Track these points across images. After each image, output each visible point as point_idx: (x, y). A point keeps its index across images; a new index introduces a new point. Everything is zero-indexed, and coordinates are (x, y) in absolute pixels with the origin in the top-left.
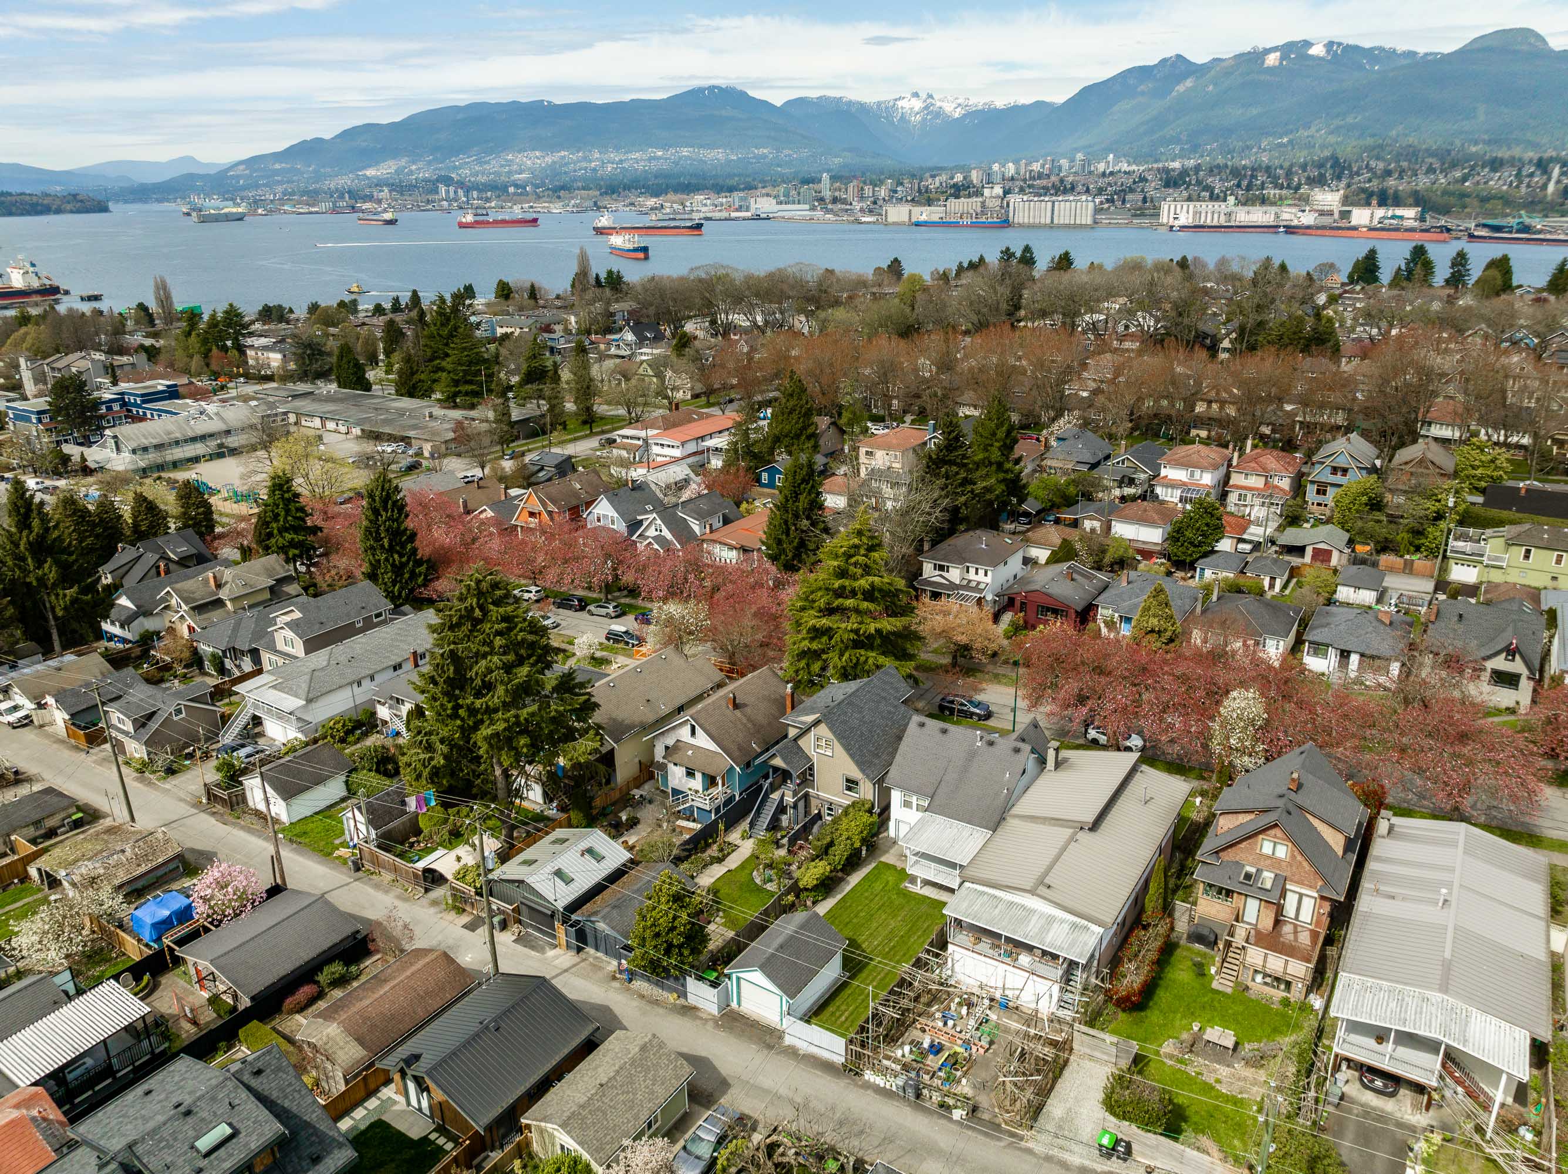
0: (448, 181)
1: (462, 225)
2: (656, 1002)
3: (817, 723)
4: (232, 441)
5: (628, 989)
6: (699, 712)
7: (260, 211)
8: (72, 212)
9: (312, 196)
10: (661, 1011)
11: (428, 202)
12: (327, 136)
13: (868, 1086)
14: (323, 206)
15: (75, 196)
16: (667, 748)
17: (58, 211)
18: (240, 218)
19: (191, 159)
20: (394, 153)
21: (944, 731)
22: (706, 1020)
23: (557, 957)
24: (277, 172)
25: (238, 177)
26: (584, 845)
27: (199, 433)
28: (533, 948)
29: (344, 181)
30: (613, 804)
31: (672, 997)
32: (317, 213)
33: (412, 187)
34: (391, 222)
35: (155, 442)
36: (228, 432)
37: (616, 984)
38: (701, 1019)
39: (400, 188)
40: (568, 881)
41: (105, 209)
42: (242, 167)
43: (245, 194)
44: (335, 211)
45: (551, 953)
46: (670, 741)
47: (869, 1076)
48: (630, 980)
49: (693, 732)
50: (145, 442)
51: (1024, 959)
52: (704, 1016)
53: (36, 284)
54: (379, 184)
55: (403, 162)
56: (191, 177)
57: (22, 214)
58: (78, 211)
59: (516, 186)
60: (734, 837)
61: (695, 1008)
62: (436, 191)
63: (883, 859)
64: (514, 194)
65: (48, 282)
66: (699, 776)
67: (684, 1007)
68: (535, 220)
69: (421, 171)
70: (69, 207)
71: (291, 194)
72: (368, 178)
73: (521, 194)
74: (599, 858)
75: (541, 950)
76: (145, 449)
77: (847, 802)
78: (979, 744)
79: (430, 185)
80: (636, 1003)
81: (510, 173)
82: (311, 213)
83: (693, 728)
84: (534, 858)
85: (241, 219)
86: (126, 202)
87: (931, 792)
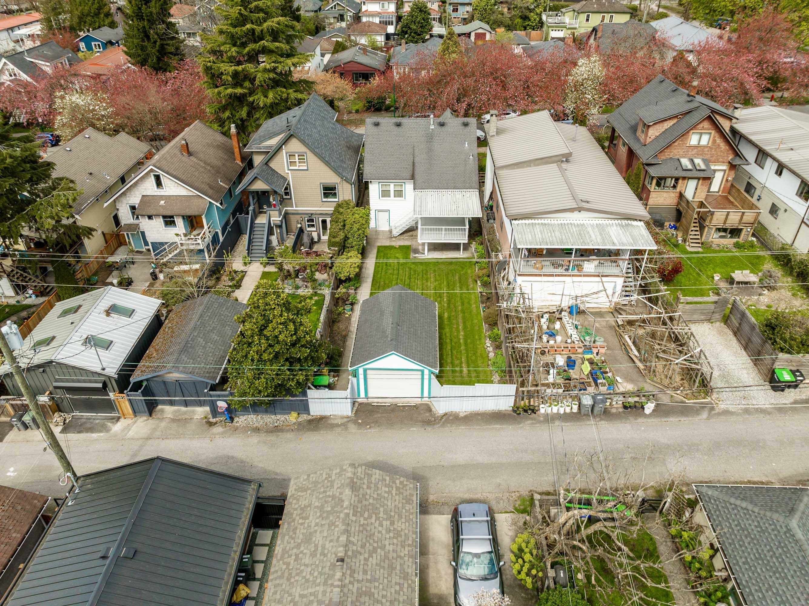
2: (276, 430)
3: (285, 142)
5: (236, 429)
6: (159, 161)
10: (289, 435)
13: (550, 419)
16: (133, 208)
21: (399, 125)
22: (343, 424)
23: (128, 428)
26: (105, 304)
28: (91, 430)
30: (95, 274)
31: (293, 417)
37: (218, 429)
38: (337, 425)
40: (107, 345)
45: (117, 428)
46: (135, 199)
47: (543, 409)
48: (232, 419)
49: (159, 183)
51: (589, 266)
52: (339, 422)
60: (237, 264)
61: (322, 419)
63: (379, 244)
66: (179, 222)
67: (310, 422)
74: (130, 313)
75: (103, 428)
77: (331, 209)
78: (432, 127)
80: (254, 439)
83: (158, 179)
84: (50, 335)
87: (408, 174)
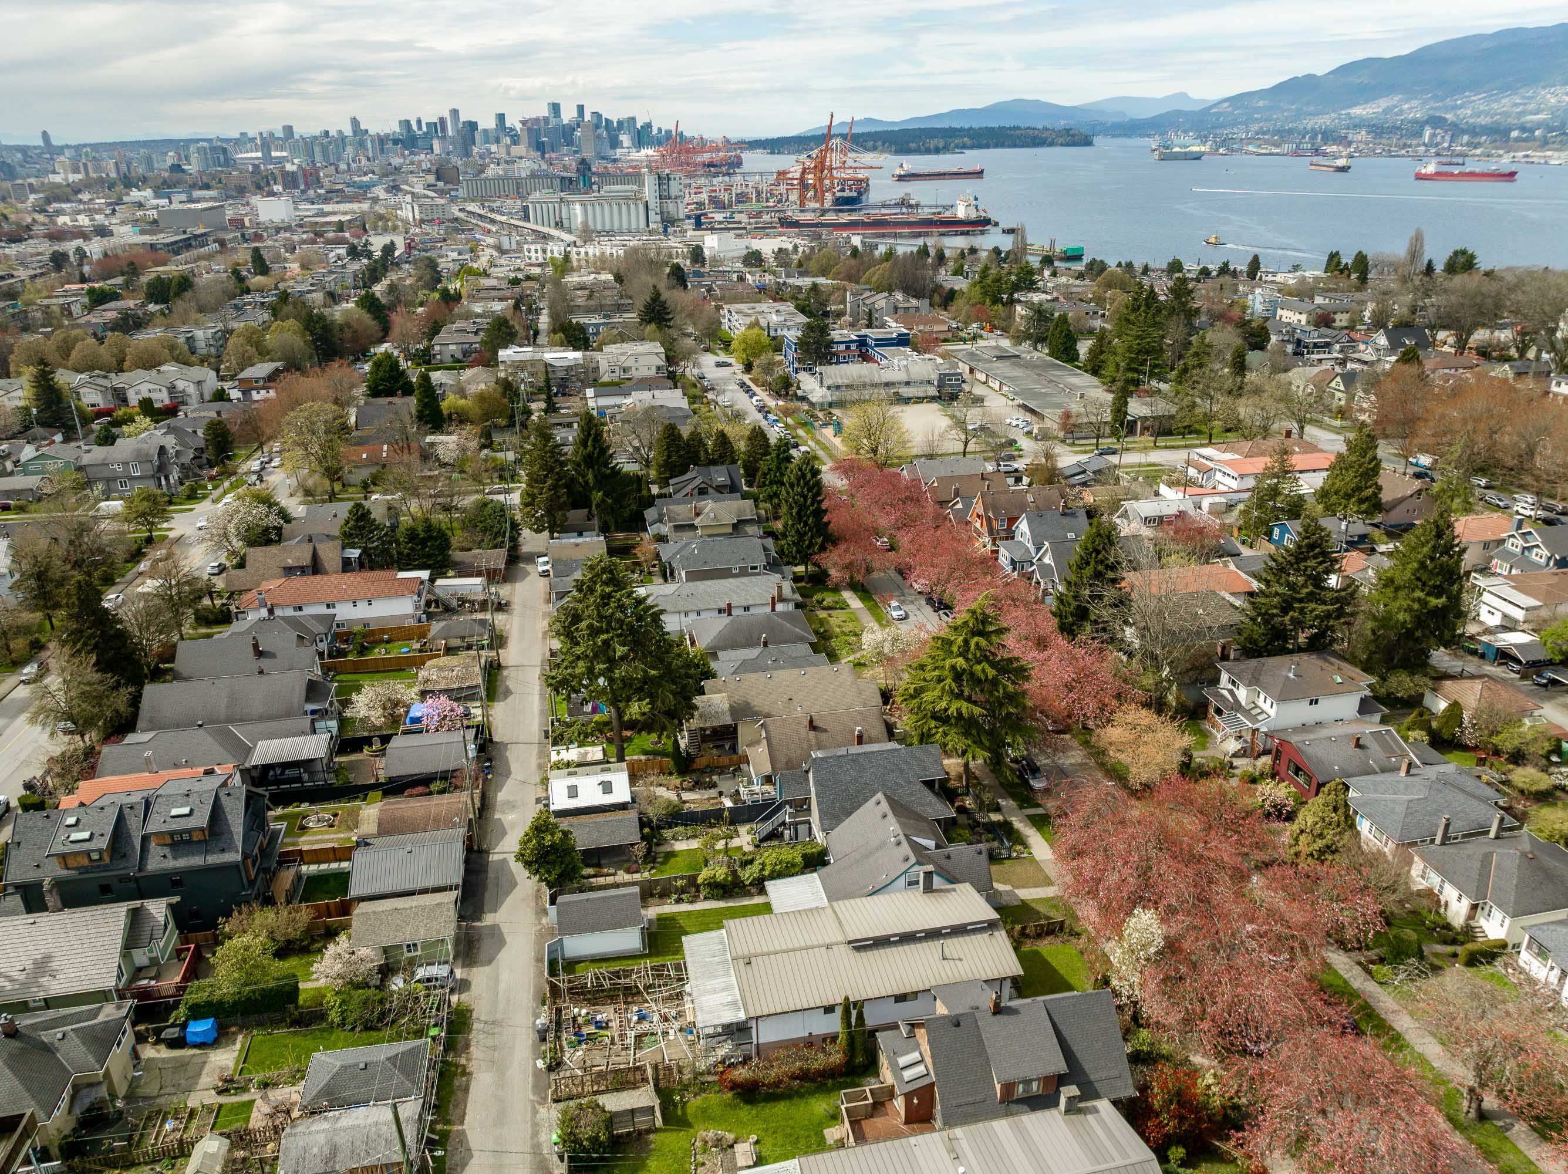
0: (1436, 122)
1: (1420, 177)
4: (905, 392)
7: (1221, 151)
8: (1062, 145)
9: (1283, 135)
11: (1405, 146)
12: (1320, 72)
14: (1286, 148)
15: (1068, 130)
17: (1051, 144)
18: (1197, 157)
19: (1183, 96)
20: (1390, 89)
24: (1257, 110)
25: (1219, 115)
27: (884, 380)
29: (1324, 121)
32: (1277, 154)
33: (1394, 129)
34: (1343, 169)
35: (846, 382)
36: (907, 383)
39: (1377, 130)
41: (1087, 142)
42: (1226, 105)
43: (1218, 131)
44: (1297, 153)
50: (840, 382)
53: (973, 215)
54: (1357, 125)
55: (1397, 98)
56: (1179, 113)
57: (1022, 146)
58: (1067, 145)
59: (1523, 129)
62: (1419, 134)
64: (1517, 140)
65: (983, 214)
68: (1512, 174)
69: (1413, 109)
70: (1061, 140)
71: (1264, 133)
72: (1351, 118)
73: (1525, 140)
76: (838, 387)
79: (1416, 127)
81: (1523, 113)
82: (1271, 154)
85: (1199, 158)
86: (1113, 136)
